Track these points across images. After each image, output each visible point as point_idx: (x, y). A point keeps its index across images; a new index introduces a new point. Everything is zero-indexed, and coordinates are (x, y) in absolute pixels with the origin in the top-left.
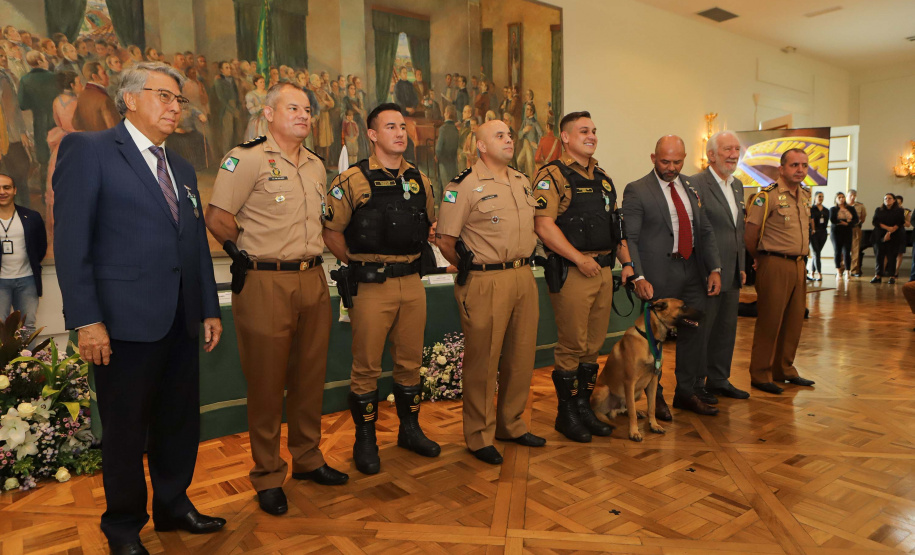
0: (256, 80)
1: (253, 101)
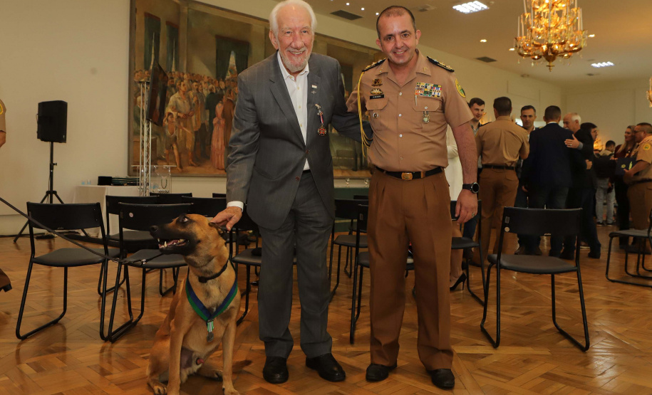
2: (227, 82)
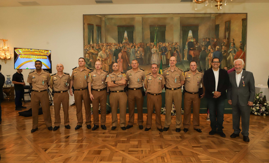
0: (154, 46)
1: (153, 51)
2: (123, 44)
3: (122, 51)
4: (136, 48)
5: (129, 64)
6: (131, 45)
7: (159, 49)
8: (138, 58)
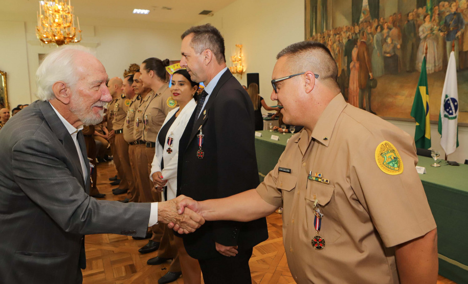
1: (423, 31)
2: (361, 25)
3: (359, 43)
4: (385, 31)
5: (370, 74)
6: (375, 25)
7: (438, 24)
8: (388, 55)
